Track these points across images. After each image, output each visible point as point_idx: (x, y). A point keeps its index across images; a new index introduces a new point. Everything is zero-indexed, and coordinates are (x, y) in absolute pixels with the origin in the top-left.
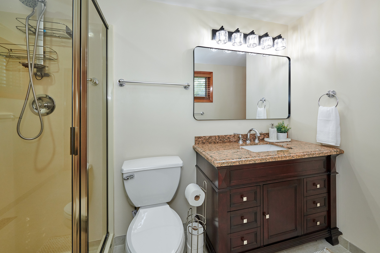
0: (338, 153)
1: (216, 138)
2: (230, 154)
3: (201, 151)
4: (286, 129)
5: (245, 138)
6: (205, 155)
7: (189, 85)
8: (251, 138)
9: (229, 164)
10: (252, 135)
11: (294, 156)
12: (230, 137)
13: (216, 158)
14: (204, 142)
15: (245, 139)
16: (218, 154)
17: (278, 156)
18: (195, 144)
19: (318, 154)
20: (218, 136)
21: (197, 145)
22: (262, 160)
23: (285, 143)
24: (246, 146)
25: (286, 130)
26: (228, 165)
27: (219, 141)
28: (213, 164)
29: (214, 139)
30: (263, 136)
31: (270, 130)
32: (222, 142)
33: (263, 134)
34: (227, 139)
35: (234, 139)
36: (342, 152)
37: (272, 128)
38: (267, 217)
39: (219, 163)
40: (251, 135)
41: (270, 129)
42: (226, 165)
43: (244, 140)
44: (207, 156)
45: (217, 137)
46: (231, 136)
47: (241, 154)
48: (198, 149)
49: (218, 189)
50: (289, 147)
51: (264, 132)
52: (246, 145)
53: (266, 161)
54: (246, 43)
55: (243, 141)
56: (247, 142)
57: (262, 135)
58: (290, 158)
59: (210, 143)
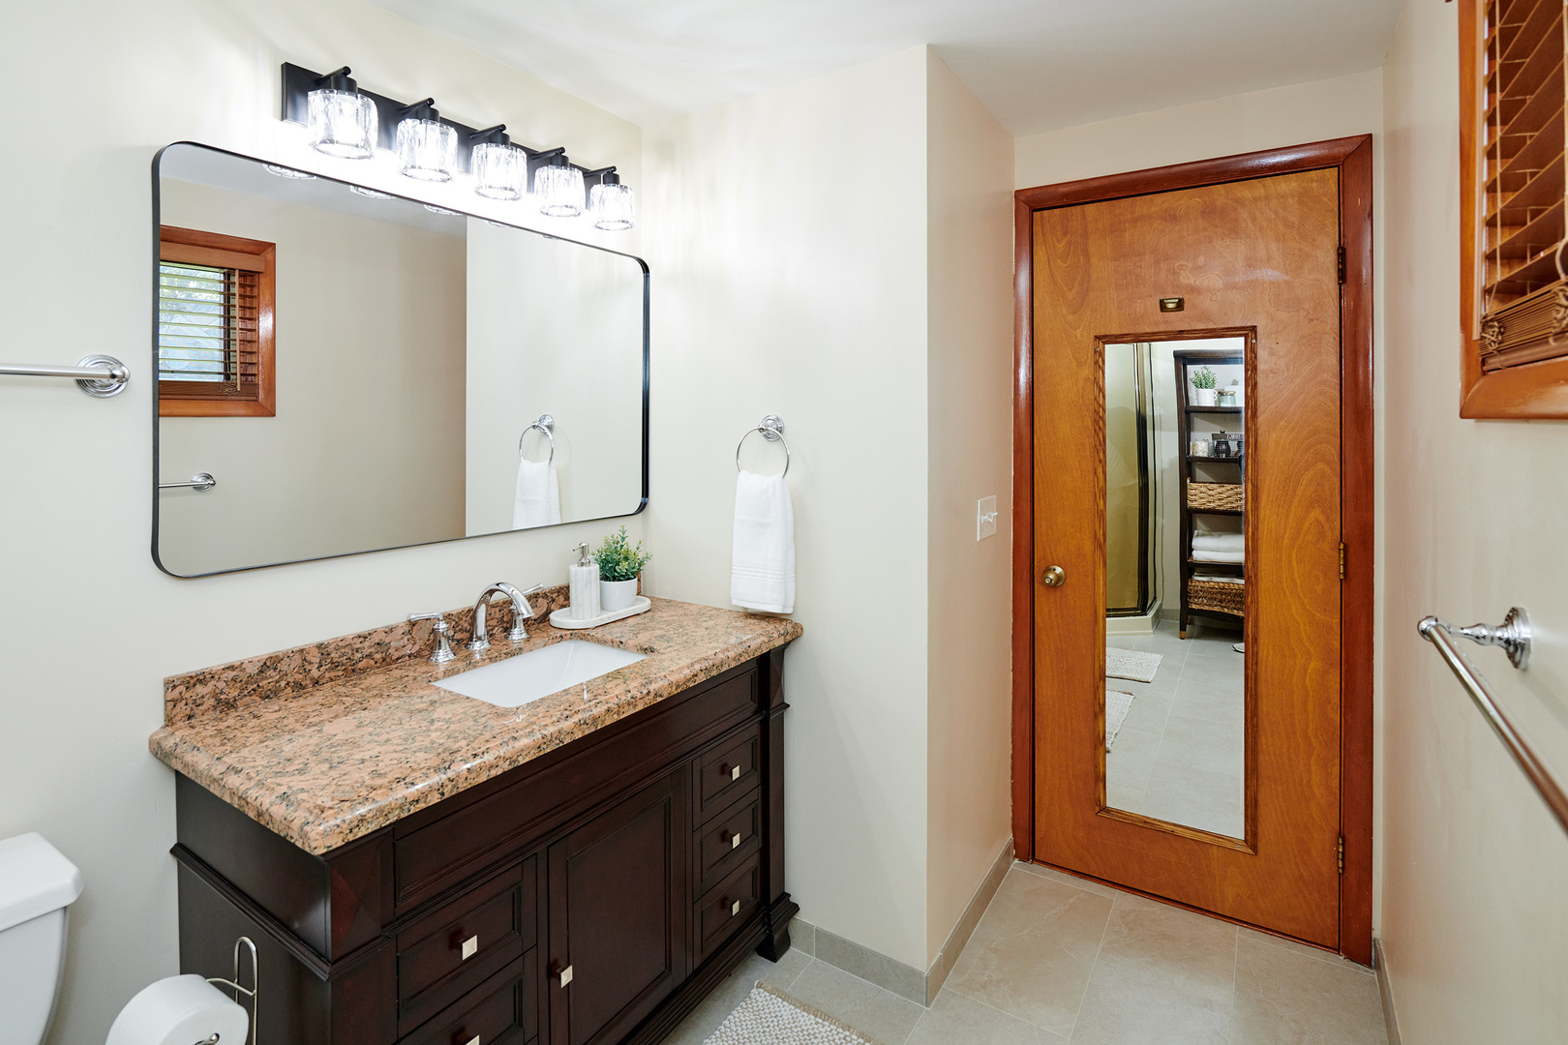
0: (789, 638)
1: (309, 658)
2: (395, 755)
3: (217, 770)
4: (632, 566)
5: (462, 629)
6: (246, 792)
7: (117, 372)
8: (494, 622)
9: (390, 816)
10: (497, 609)
11: (660, 688)
12: (387, 641)
13: (319, 802)
14: (231, 696)
15: (466, 635)
16: (327, 765)
17: (606, 707)
18: (170, 721)
19: (734, 659)
20: (320, 646)
21: (182, 732)
22: (542, 746)
23: (630, 621)
24: (470, 669)
25: (634, 568)
26: (388, 822)
27: (327, 675)
28: (299, 844)
29: (292, 667)
30: (543, 603)
31: (573, 574)
32: (341, 673)
33: (545, 596)
34: (373, 650)
35: (411, 646)
36: (799, 630)
37: (582, 564)
38: (566, 977)
39: (339, 830)
40: (493, 606)
41: (574, 568)
42: (373, 827)
43: (458, 641)
44: (258, 803)
45: (316, 652)
46: (391, 630)
47: (449, 737)
48: (188, 758)
49: (334, 963)
50: (645, 647)
51: (549, 583)
52: (470, 664)
53: (561, 745)
54: (467, 169)
55: (454, 644)
56: (475, 648)
57: (540, 600)
58: (650, 701)
59: (268, 697)
